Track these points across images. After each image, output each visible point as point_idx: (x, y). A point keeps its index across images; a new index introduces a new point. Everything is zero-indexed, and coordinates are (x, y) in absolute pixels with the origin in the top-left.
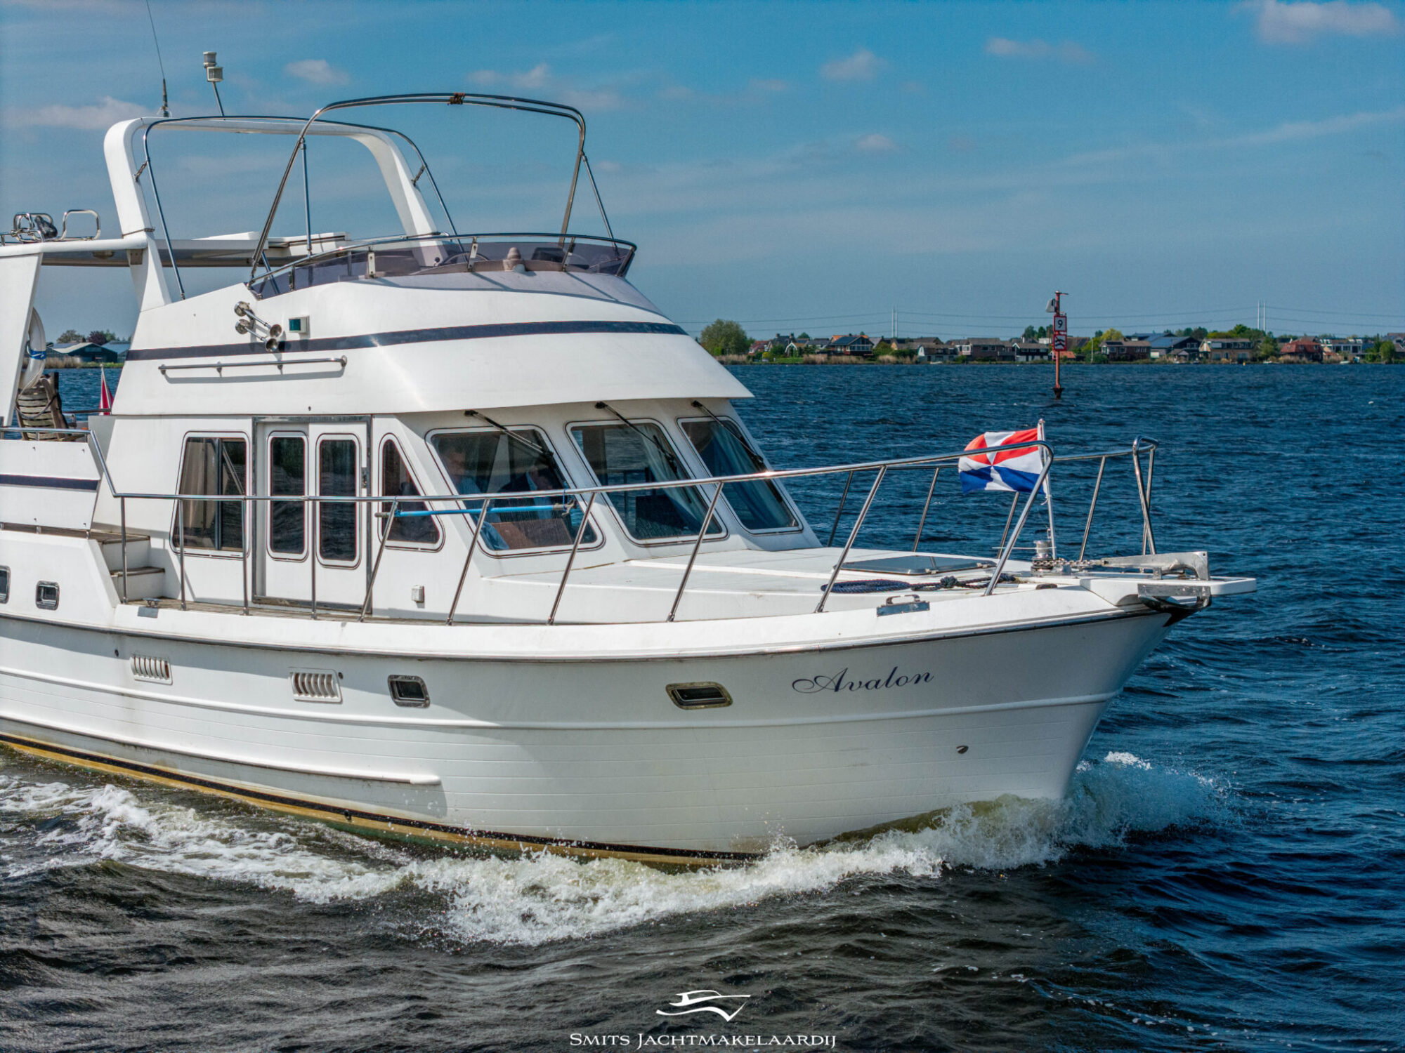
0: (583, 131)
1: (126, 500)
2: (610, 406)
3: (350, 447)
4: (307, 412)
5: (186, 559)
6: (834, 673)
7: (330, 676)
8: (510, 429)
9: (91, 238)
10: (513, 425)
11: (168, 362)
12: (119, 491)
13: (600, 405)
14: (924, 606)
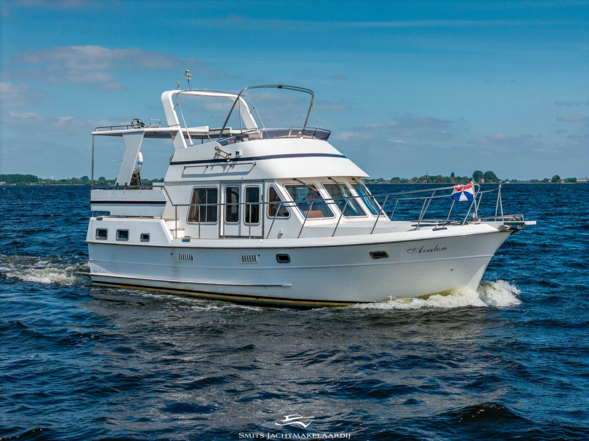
0: (313, 97)
1: (177, 206)
2: (333, 178)
3: (257, 189)
4: (241, 179)
5: (201, 226)
6: (420, 248)
7: (255, 256)
8: (307, 184)
9: (157, 127)
10: (308, 183)
11: (186, 165)
12: (174, 204)
13: (330, 178)
14: (446, 229)
